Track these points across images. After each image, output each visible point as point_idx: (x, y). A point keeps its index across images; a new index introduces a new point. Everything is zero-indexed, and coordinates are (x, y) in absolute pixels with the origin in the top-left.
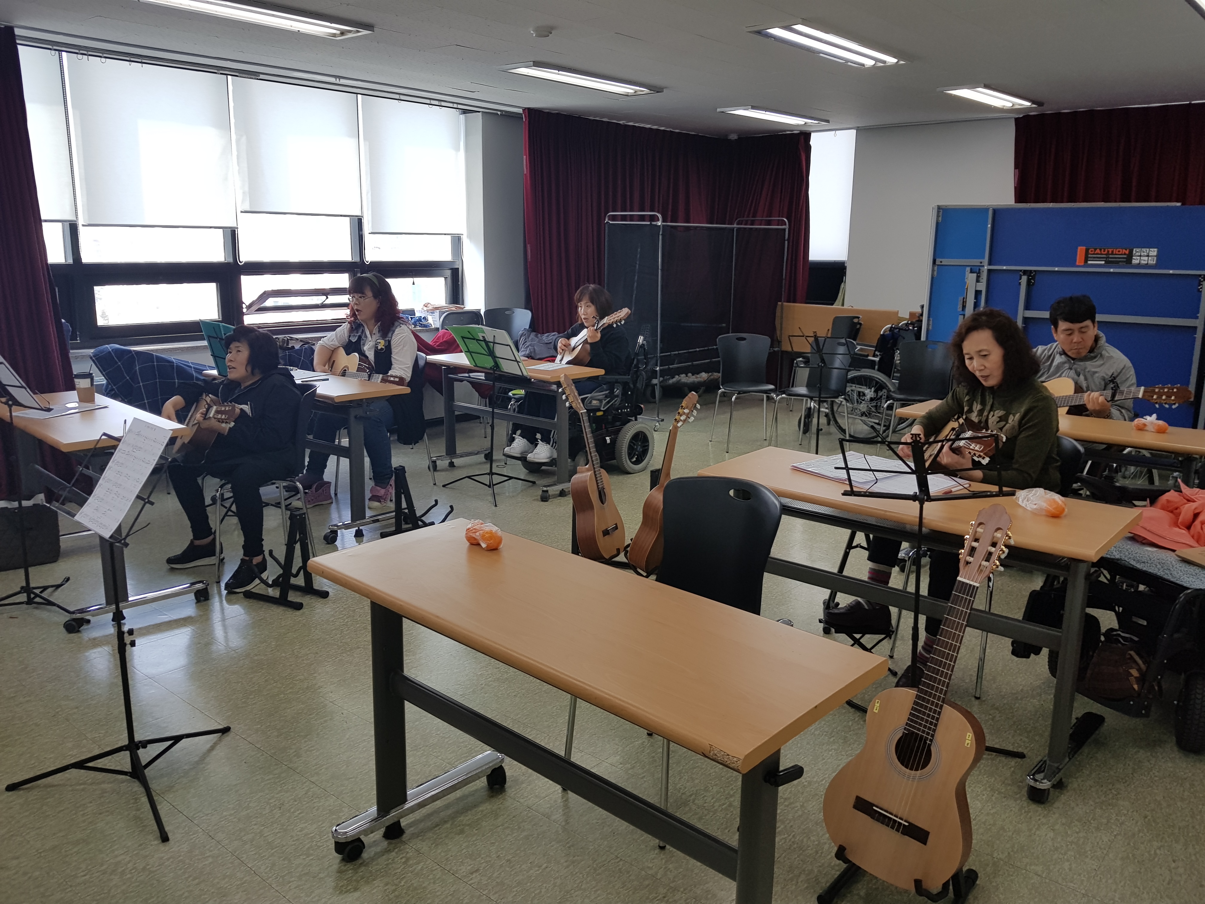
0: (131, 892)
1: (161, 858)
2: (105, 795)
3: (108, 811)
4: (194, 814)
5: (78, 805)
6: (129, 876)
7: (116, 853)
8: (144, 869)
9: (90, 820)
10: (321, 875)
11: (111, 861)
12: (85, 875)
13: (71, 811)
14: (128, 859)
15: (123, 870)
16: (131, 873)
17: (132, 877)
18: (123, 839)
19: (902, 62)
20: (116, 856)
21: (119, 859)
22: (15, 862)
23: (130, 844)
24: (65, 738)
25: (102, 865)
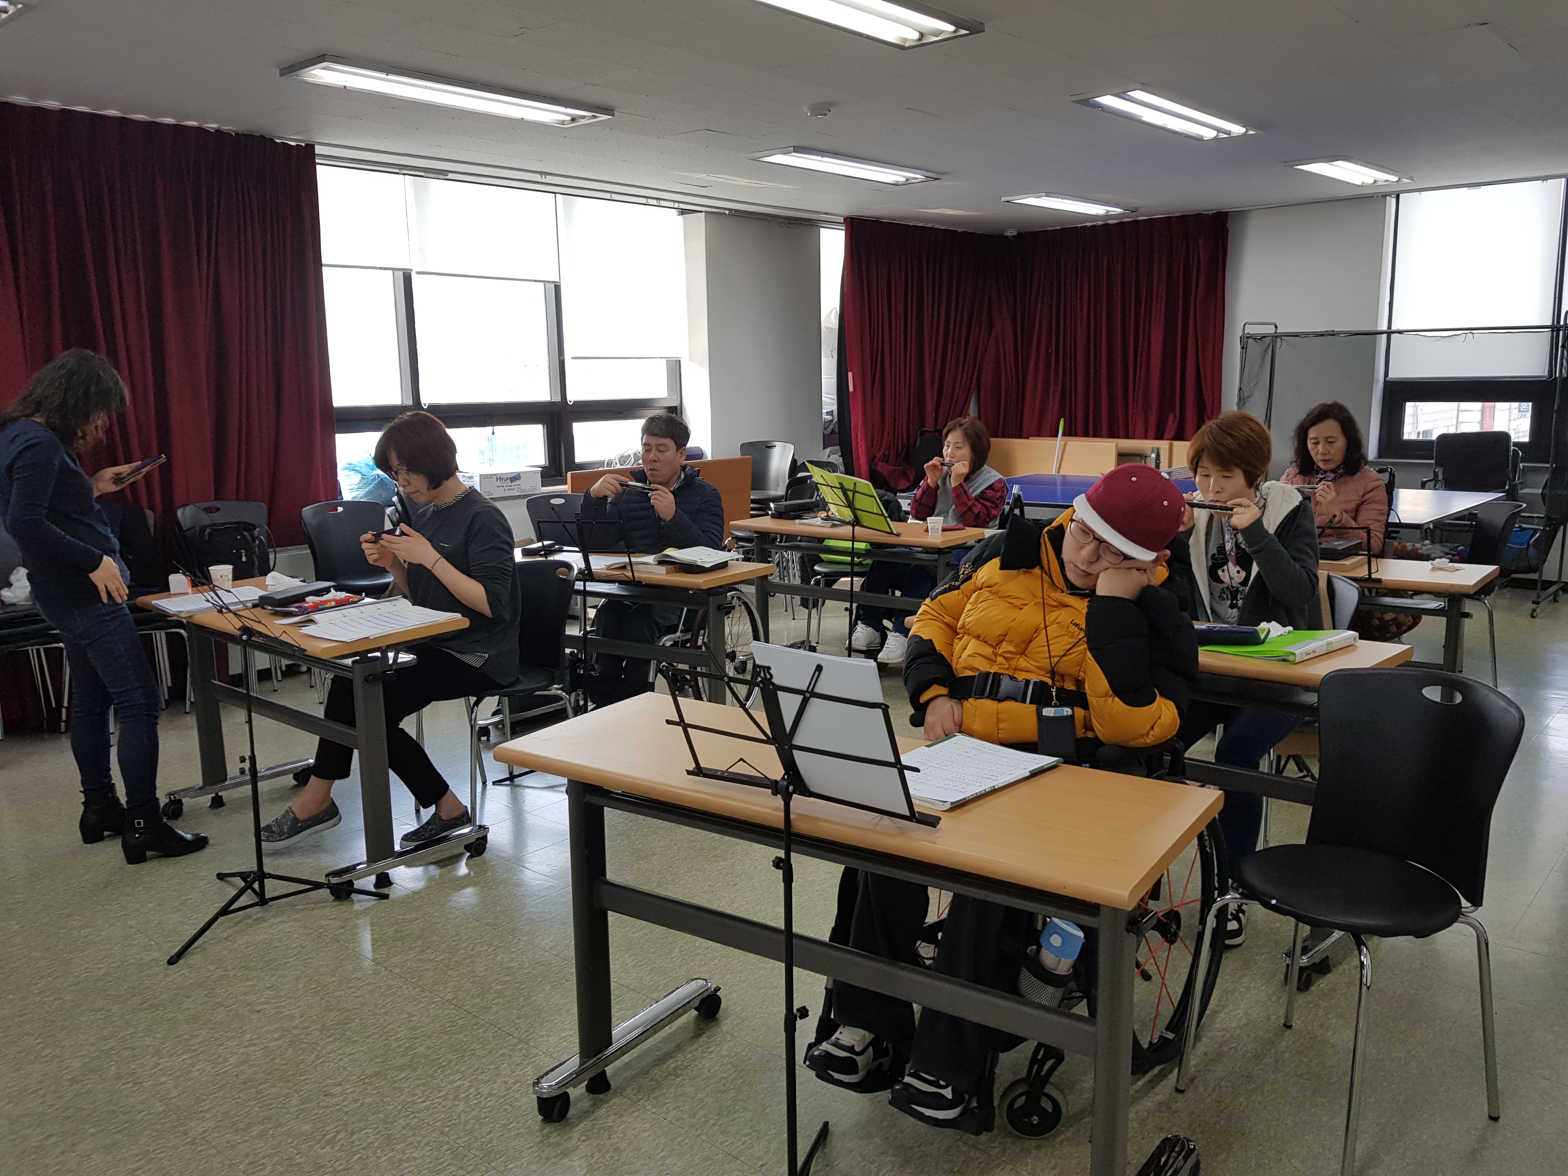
0: (484, 1118)
1: (506, 1083)
2: (414, 1018)
3: (423, 1036)
4: (528, 1036)
5: (386, 1030)
6: (475, 1101)
7: (451, 1078)
8: (490, 1094)
9: (406, 1045)
10: (700, 1096)
11: (449, 1086)
12: (424, 1102)
13: (381, 1037)
14: (467, 1084)
15: (467, 1096)
16: (477, 1099)
17: (480, 1103)
18: (454, 1063)
19: (1251, 132)
20: (453, 1082)
21: (456, 1084)
22: (339, 1089)
23: (464, 1069)
24: (342, 960)
25: (440, 1091)
